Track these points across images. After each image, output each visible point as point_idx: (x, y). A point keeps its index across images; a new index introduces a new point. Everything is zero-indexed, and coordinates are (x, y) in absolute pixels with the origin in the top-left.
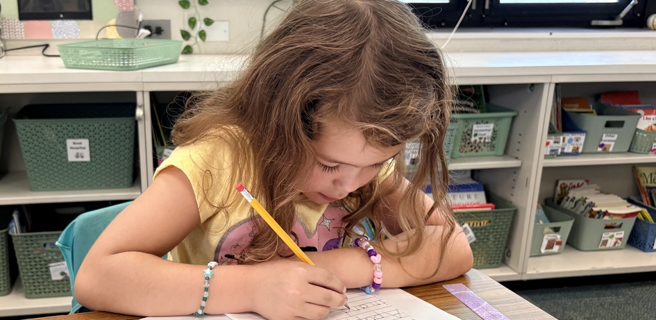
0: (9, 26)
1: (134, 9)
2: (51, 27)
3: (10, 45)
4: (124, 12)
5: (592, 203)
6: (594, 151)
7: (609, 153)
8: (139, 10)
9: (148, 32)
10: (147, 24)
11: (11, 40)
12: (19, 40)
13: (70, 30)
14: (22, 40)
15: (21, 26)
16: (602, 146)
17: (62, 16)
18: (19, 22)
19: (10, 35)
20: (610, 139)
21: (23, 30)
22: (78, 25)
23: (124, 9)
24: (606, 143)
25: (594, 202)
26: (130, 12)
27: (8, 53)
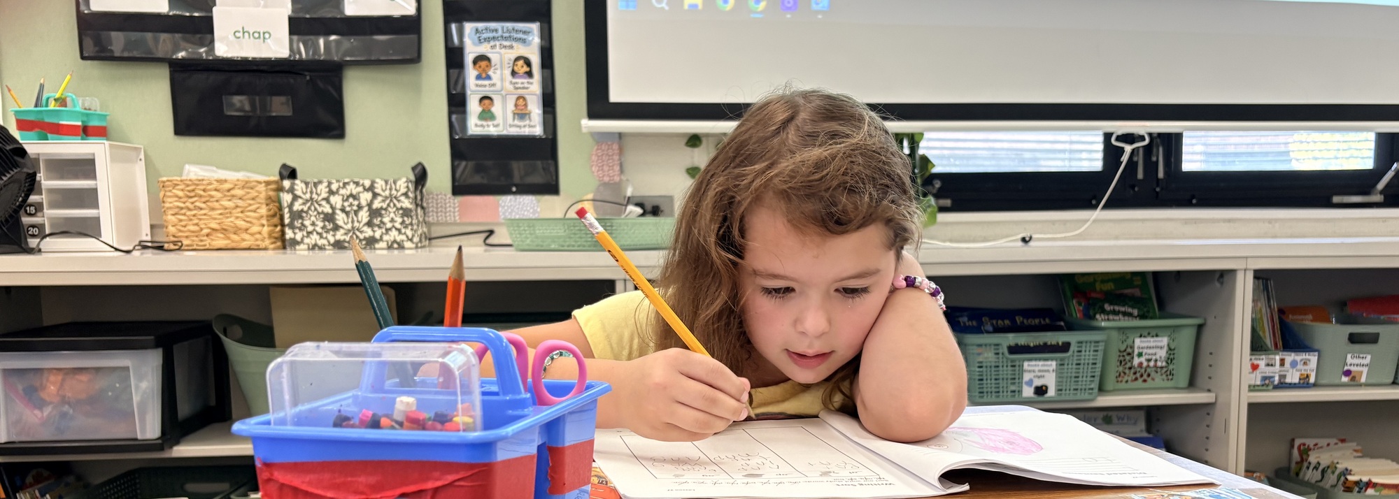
0: (437, 204)
1: (621, 180)
2: (498, 205)
3: (436, 231)
4: (605, 184)
5: (1347, 469)
6: (1337, 382)
7: (1361, 385)
8: (627, 180)
9: (639, 210)
10: (639, 201)
11: (438, 224)
12: (451, 224)
13: (526, 210)
14: (455, 224)
15: (454, 204)
16: (1348, 373)
17: (514, 189)
18: (453, 197)
19: (437, 217)
20: (1359, 361)
21: (457, 209)
22: (539, 201)
23: (606, 179)
24: (1353, 368)
25: (1349, 468)
26: (615, 184)
27: (434, 242)
